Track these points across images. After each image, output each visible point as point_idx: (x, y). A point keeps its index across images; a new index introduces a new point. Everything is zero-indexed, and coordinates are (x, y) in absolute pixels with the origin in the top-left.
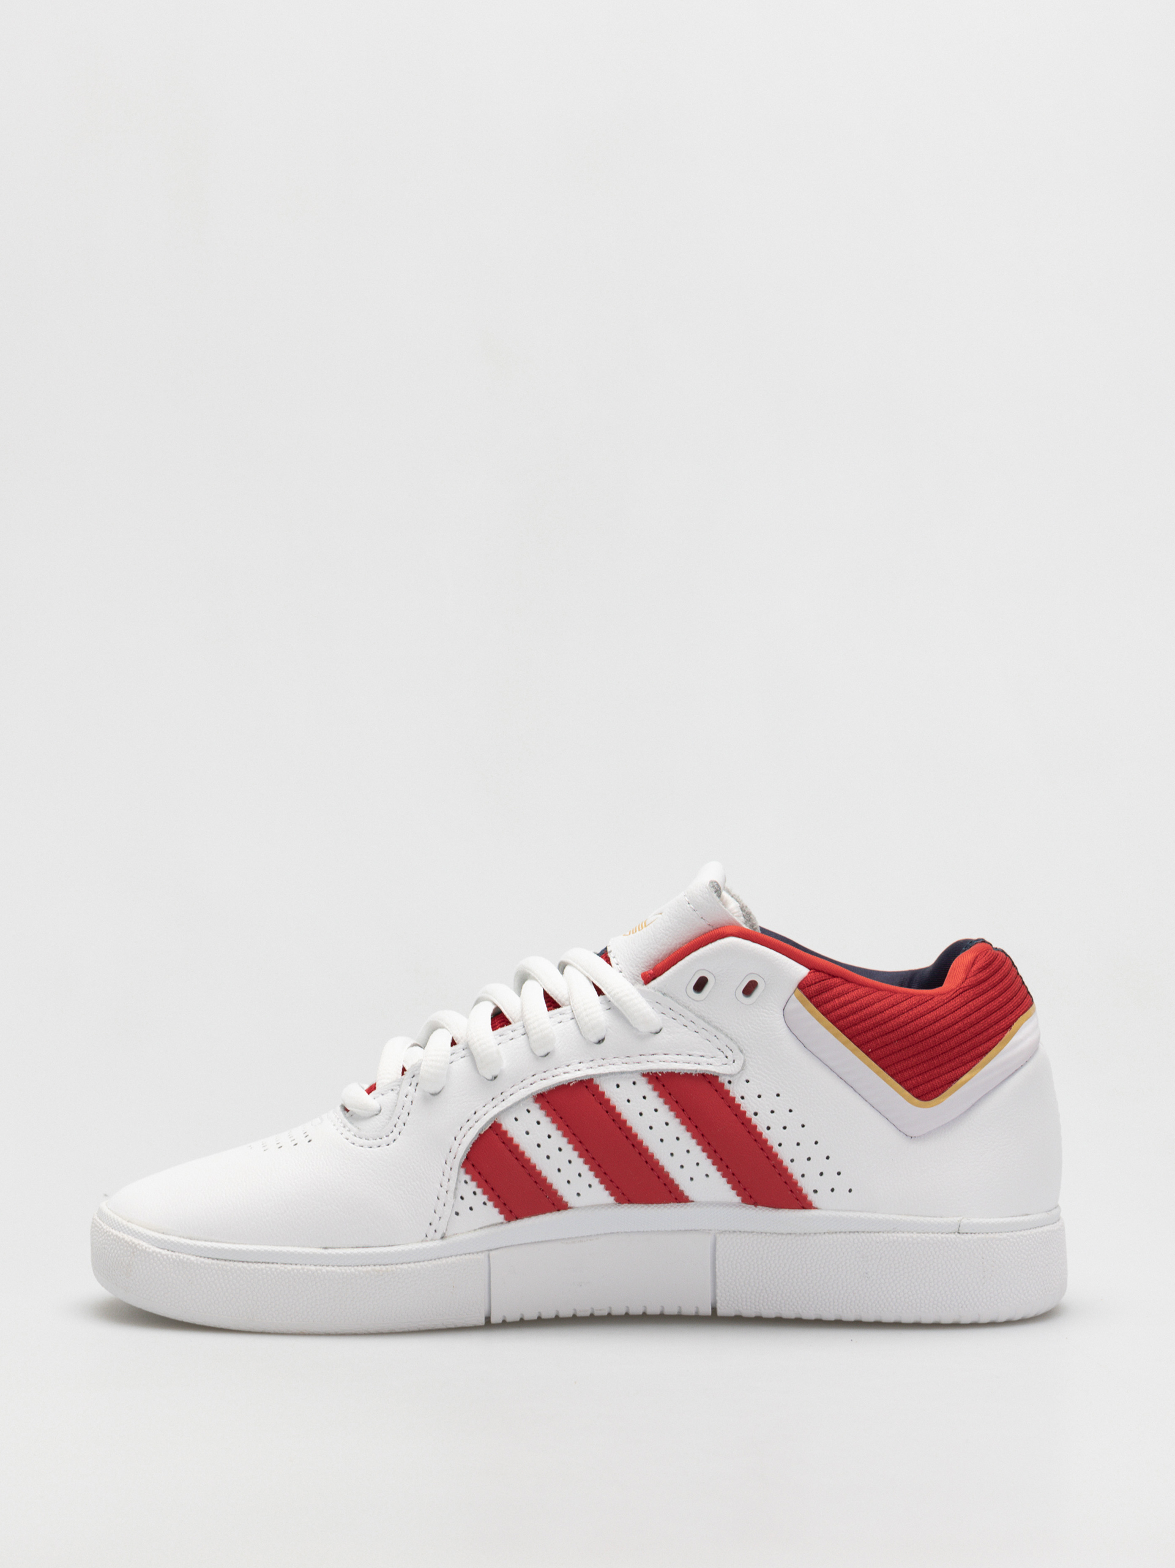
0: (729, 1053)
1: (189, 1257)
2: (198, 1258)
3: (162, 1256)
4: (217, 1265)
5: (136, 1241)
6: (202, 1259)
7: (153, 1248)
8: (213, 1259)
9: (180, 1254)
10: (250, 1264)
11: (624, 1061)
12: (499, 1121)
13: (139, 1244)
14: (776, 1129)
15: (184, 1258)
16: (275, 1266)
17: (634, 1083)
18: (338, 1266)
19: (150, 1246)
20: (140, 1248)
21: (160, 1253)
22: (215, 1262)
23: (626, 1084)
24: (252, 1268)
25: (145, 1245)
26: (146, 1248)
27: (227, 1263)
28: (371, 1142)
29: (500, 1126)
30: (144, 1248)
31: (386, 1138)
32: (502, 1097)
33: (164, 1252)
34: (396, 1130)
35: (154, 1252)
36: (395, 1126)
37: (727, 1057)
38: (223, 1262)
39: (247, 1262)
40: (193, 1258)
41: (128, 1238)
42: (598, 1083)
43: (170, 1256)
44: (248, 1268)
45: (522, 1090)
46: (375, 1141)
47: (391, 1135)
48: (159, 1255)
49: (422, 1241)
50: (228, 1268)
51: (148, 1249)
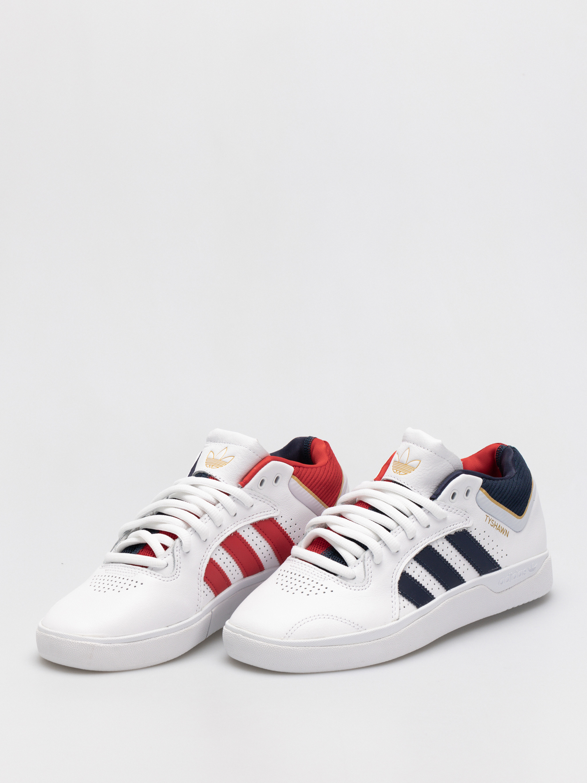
0: (275, 508)
1: (118, 644)
2: (122, 644)
3: (107, 647)
4: (130, 644)
5: (94, 643)
6: (124, 644)
7: (102, 645)
8: (128, 643)
9: (114, 644)
10: (143, 641)
11: (244, 521)
12: (212, 557)
13: (95, 644)
14: (292, 533)
15: (116, 645)
16: (151, 639)
17: (249, 528)
18: (174, 632)
19: (101, 644)
20: (97, 646)
21: (106, 646)
22: (129, 643)
23: (246, 529)
24: (144, 642)
25: (98, 644)
26: (99, 645)
27: (134, 643)
28: (170, 579)
29: (212, 559)
30: (98, 645)
31: (176, 575)
32: (210, 547)
33: (107, 645)
34: (178, 571)
35: (103, 646)
36: (177, 569)
37: (275, 509)
38: (132, 643)
39: (141, 640)
40: (120, 645)
41: (89, 643)
42: (239, 532)
43: (110, 646)
44: (143, 643)
45: (216, 542)
46: (172, 578)
47: (177, 573)
48: (106, 647)
49: (196, 613)
50: (135, 645)
51: (100, 646)
